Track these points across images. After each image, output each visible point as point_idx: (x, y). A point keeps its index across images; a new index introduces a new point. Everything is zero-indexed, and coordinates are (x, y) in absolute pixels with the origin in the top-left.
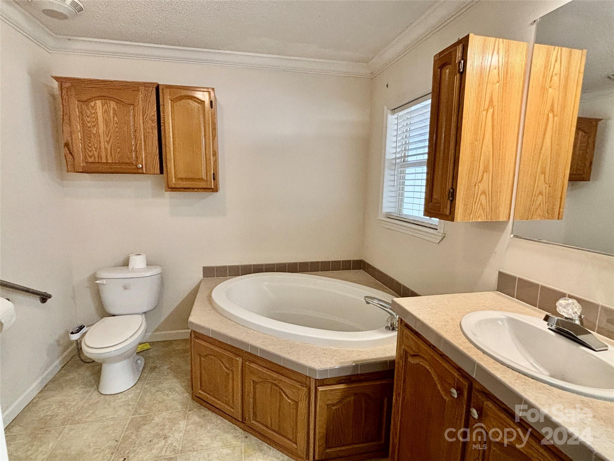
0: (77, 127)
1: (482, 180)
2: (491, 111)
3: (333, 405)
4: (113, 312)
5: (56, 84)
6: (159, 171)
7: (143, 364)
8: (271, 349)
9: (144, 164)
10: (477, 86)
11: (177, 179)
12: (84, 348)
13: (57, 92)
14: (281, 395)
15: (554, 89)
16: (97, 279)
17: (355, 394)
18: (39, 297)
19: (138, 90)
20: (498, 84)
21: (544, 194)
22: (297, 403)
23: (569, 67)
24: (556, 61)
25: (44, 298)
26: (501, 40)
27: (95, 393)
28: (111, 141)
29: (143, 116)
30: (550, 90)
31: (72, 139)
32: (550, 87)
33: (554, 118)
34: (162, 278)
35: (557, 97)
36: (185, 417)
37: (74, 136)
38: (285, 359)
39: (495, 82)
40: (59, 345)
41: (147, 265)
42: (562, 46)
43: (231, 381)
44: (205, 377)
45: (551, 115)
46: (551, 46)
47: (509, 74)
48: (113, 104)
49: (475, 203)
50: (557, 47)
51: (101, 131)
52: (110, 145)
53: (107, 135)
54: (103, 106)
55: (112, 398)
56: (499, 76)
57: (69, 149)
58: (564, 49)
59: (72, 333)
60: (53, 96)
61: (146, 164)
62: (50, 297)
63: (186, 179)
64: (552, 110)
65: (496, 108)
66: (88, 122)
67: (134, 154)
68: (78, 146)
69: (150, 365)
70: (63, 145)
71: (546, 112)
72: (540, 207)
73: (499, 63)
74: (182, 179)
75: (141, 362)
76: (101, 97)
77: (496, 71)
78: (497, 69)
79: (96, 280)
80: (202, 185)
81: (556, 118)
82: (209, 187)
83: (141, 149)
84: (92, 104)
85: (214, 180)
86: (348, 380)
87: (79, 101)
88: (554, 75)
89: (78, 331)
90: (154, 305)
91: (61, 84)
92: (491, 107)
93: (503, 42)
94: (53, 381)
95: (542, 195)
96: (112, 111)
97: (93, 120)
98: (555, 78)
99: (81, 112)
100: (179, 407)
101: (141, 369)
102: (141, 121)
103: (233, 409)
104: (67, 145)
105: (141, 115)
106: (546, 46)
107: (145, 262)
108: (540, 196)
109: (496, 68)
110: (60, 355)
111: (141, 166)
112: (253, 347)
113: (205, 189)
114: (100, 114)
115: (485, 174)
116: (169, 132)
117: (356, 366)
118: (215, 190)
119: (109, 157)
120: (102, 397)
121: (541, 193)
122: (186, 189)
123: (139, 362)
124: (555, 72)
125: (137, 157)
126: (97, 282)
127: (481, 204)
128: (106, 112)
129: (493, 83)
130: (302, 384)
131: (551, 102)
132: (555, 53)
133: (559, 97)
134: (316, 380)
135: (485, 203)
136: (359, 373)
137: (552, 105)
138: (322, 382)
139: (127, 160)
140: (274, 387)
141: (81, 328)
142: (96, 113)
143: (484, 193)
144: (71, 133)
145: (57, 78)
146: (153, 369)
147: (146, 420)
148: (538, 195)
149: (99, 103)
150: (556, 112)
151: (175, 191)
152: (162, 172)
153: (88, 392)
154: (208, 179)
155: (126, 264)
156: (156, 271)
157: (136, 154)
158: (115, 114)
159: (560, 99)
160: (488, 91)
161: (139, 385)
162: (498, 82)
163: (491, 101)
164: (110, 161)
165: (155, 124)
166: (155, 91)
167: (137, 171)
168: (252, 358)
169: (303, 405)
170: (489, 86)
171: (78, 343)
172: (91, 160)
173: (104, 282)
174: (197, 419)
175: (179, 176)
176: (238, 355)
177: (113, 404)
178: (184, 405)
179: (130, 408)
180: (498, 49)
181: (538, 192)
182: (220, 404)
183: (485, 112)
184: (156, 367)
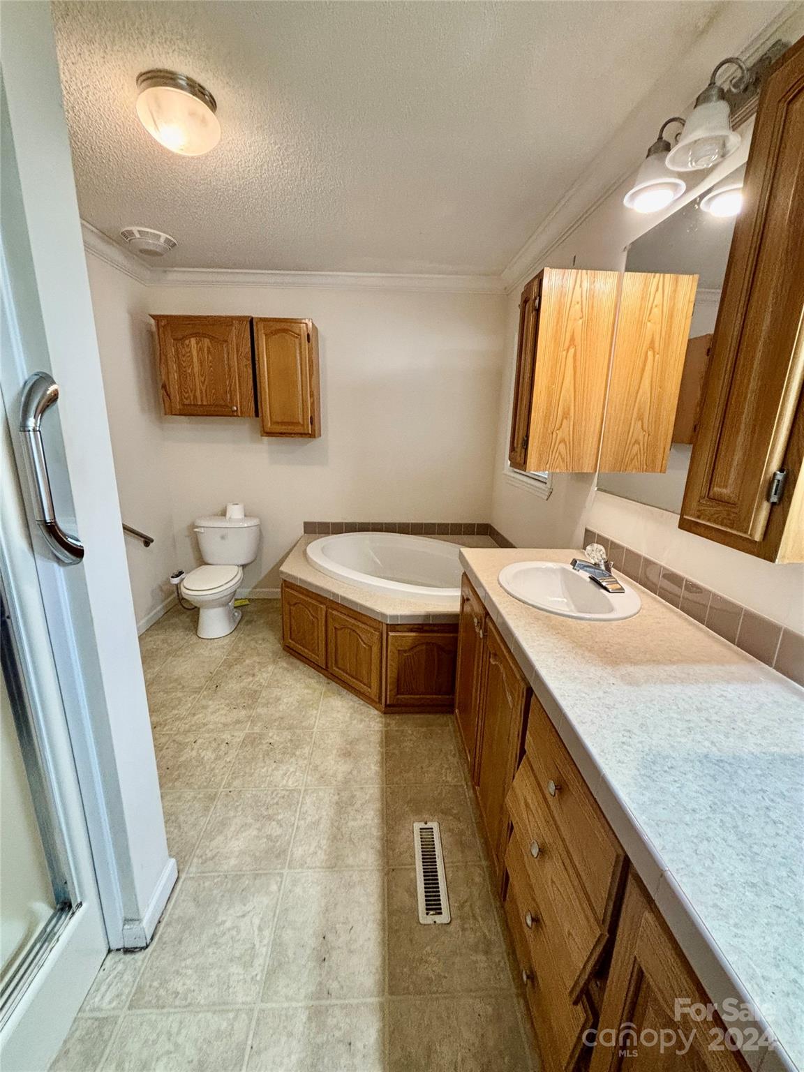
0: (173, 366)
1: (560, 427)
2: (572, 351)
3: (405, 651)
4: (209, 562)
5: (153, 322)
6: (254, 415)
7: (240, 616)
8: (351, 596)
9: (239, 406)
10: (555, 324)
11: (274, 423)
12: (183, 590)
13: (154, 329)
14: (358, 640)
15: (655, 323)
16: (197, 527)
17: (427, 644)
18: (143, 539)
19: (232, 325)
20: (581, 321)
21: (641, 444)
22: (370, 647)
23: (675, 297)
24: (657, 290)
25: (147, 542)
26: (584, 271)
27: (194, 637)
28: (206, 382)
29: (237, 354)
30: (649, 324)
31: (169, 381)
32: (650, 321)
33: (654, 357)
34: (260, 530)
35: (658, 331)
36: (274, 662)
37: (170, 377)
38: (361, 606)
39: (578, 318)
40: (162, 590)
41: (245, 516)
42: (664, 272)
43: (316, 628)
44: (294, 627)
45: (650, 353)
46: (649, 274)
47: (595, 309)
48: (207, 342)
49: (552, 452)
50: (658, 275)
51: (196, 369)
52: (205, 386)
53: (202, 376)
54: (197, 344)
55: (209, 642)
56: (582, 311)
57: (166, 391)
58: (667, 276)
59: (173, 577)
60: (151, 334)
61: (241, 407)
62: (152, 541)
63: (283, 423)
64: (652, 346)
65: (579, 348)
66: (184, 362)
67: (228, 395)
68: (174, 388)
69: (246, 618)
70: (160, 387)
71: (644, 349)
72: (636, 458)
73: (582, 297)
74: (278, 423)
75: (238, 615)
76: (195, 335)
77: (578, 307)
78: (580, 303)
79: (195, 528)
80: (298, 429)
81: (657, 356)
82: (306, 432)
83: (236, 391)
84: (187, 342)
85: (311, 424)
86: (420, 629)
87: (174, 339)
88: (654, 306)
89: (177, 576)
90: (253, 558)
91: (158, 323)
92: (571, 347)
93: (587, 274)
94: (157, 623)
95: (639, 444)
96: (206, 349)
97: (189, 359)
98: (655, 310)
99: (177, 351)
100: (270, 655)
101: (237, 621)
102: (235, 359)
103: (318, 656)
104: (164, 386)
105: (235, 353)
106: (644, 274)
107: (243, 514)
108: (637, 446)
109: (578, 303)
110: (163, 601)
111: (235, 408)
112: (334, 594)
113: (302, 435)
114: (195, 353)
115: (565, 421)
116: (264, 371)
117: (427, 616)
118: (312, 434)
119: (204, 398)
120: (200, 640)
121: (637, 442)
122: (281, 434)
123: (236, 614)
124: (655, 303)
125: (231, 399)
126: (196, 530)
127: (560, 453)
128: (200, 350)
129: (575, 319)
130: (376, 629)
131: (651, 337)
132: (656, 280)
133: (661, 330)
134: (387, 625)
135: (565, 452)
136: (431, 622)
137: (652, 342)
138: (393, 627)
139: (222, 403)
140: (352, 633)
141: (181, 573)
142: (190, 352)
143: (563, 441)
144: (168, 373)
145: (154, 317)
146: (249, 622)
147: (238, 661)
148: (634, 444)
149: (193, 341)
150: (657, 350)
151: (272, 436)
152: (257, 415)
153: (187, 635)
154: (305, 423)
155: (224, 514)
156: (253, 522)
157: (231, 396)
158: (209, 352)
159: (663, 334)
160: (569, 329)
161: (235, 634)
162: (581, 318)
163: (572, 339)
164: (205, 403)
165: (250, 362)
166: (248, 325)
167: (232, 414)
168: (334, 606)
169: (375, 649)
170: (570, 323)
171: (177, 586)
172: (187, 402)
173: (202, 530)
174: (285, 665)
175: (275, 419)
176: (321, 603)
177: (209, 647)
178: (274, 653)
179: (225, 651)
180: (581, 282)
181: (633, 441)
182: (306, 652)
183: (564, 353)
184: (252, 621)
